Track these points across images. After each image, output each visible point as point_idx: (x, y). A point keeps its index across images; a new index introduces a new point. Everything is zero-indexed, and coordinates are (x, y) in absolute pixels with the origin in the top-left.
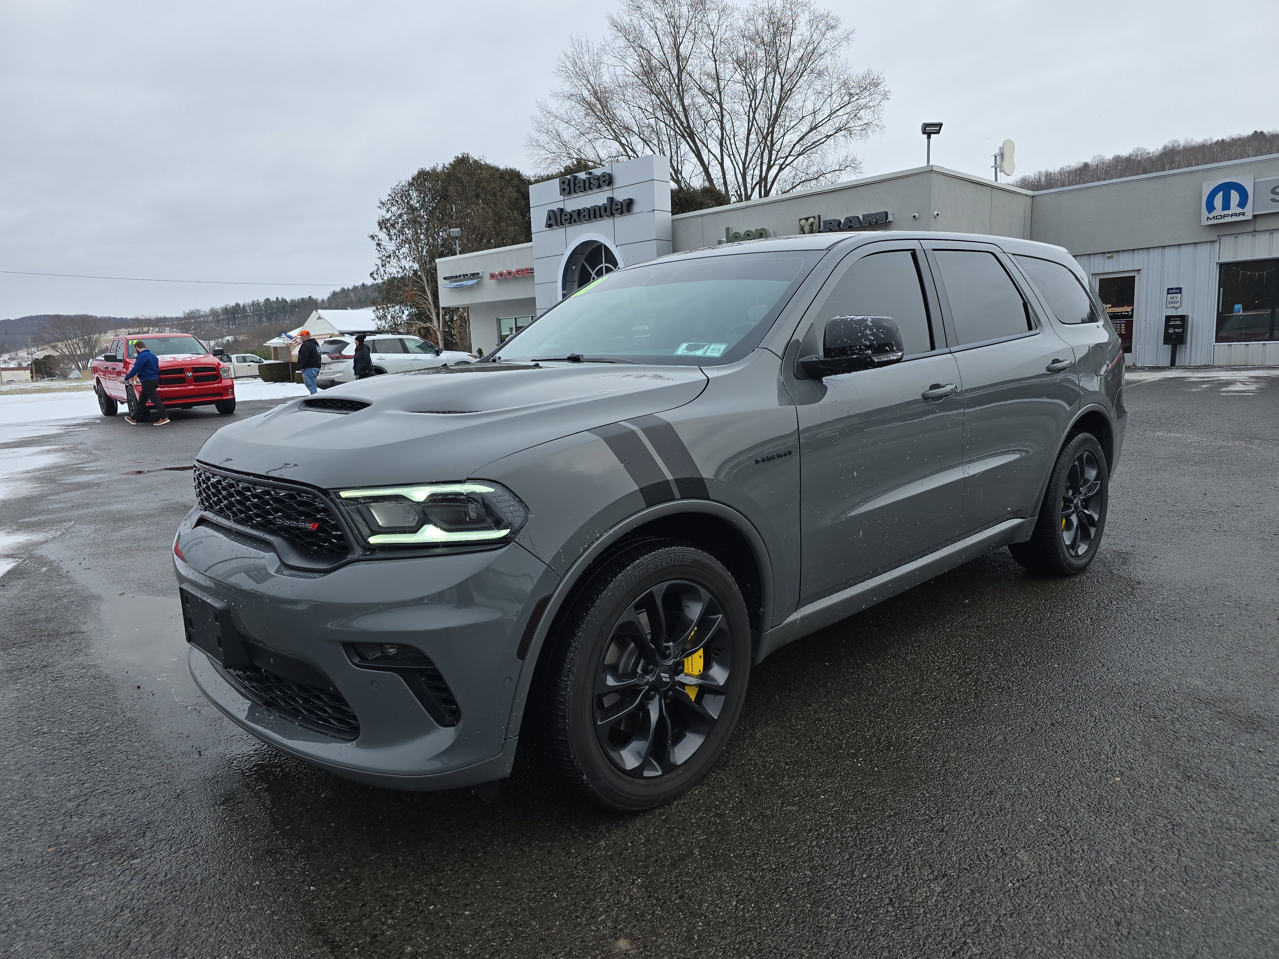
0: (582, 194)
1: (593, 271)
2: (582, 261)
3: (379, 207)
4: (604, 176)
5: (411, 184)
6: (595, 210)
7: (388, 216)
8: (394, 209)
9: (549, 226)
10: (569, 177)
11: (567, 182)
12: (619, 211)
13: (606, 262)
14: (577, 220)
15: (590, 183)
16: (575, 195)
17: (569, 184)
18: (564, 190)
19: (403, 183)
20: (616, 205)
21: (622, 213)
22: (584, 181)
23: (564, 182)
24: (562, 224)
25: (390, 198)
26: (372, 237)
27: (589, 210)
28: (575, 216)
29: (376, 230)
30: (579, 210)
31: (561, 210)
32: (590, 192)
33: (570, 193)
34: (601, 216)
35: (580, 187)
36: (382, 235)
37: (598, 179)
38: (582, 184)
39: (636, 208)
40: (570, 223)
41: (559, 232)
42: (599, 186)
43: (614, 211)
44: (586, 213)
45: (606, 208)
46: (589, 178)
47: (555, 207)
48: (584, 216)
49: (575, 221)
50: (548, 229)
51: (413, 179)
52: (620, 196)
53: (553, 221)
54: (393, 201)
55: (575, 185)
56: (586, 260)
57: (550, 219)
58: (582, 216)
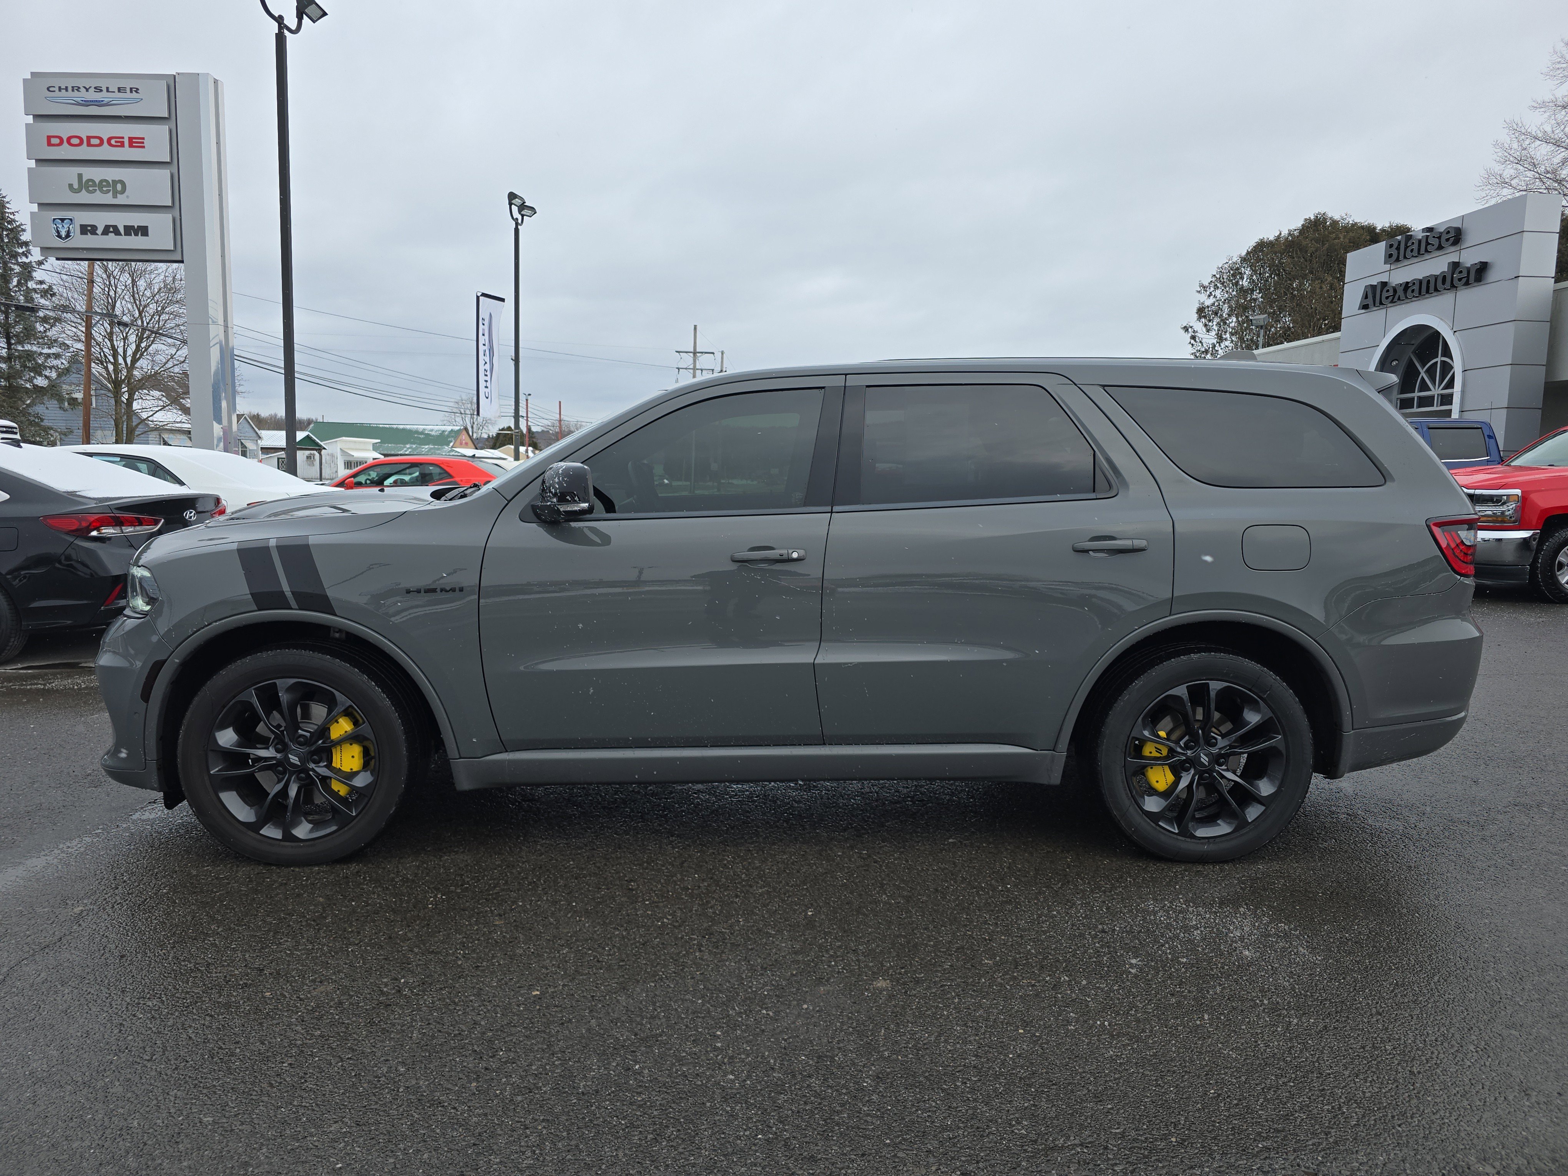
0: (1416, 260)
1: (1423, 366)
2: (1409, 354)
3: (1199, 292)
4: (1448, 232)
5: (1244, 260)
6: (1429, 282)
7: (1209, 302)
8: (1218, 293)
9: (1365, 307)
10: (1399, 238)
11: (1395, 246)
12: (1464, 280)
13: (1442, 356)
14: (1402, 297)
15: (1428, 244)
16: (1406, 262)
17: (1398, 248)
18: (1391, 256)
19: (1235, 260)
20: (1461, 272)
21: (1467, 284)
22: (1420, 241)
23: (1391, 246)
24: (1381, 303)
25: (1214, 279)
26: (1186, 329)
27: (1421, 281)
28: (1400, 292)
29: (1192, 319)
30: (1407, 283)
31: (1384, 284)
32: (1427, 256)
33: (1398, 260)
34: (1436, 290)
35: (1412, 251)
36: (1199, 326)
37: (1439, 238)
38: (1415, 247)
39: (1492, 275)
40: (1392, 302)
41: (1377, 315)
42: (1440, 248)
43: (1456, 282)
44: (1416, 287)
45: (1444, 278)
46: (1427, 236)
47: (1374, 281)
48: (1413, 291)
49: (1399, 299)
50: (1363, 311)
51: (1248, 253)
52: (1469, 258)
53: (1370, 301)
54: (1219, 281)
55: (1406, 247)
56: (1414, 352)
57: (1366, 297)
58: (1410, 290)
